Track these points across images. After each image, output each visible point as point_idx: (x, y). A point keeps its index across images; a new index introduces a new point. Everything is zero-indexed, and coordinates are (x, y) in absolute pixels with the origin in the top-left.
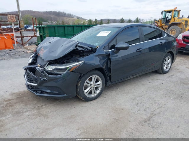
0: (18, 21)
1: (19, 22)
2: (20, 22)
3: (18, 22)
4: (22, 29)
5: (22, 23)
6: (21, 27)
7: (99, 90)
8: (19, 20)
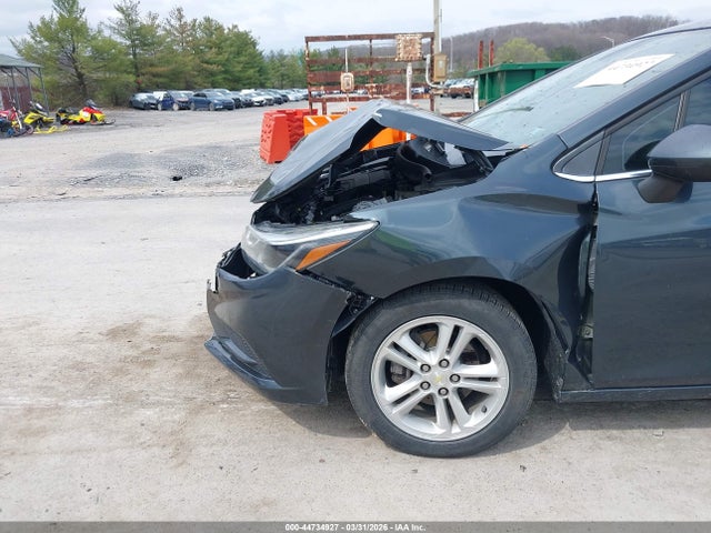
0: (428, 57)
1: (432, 61)
2: (436, 59)
3: (428, 61)
4: (439, 87)
5: (441, 62)
6: (436, 80)
7: (485, 410)
8: (432, 52)
